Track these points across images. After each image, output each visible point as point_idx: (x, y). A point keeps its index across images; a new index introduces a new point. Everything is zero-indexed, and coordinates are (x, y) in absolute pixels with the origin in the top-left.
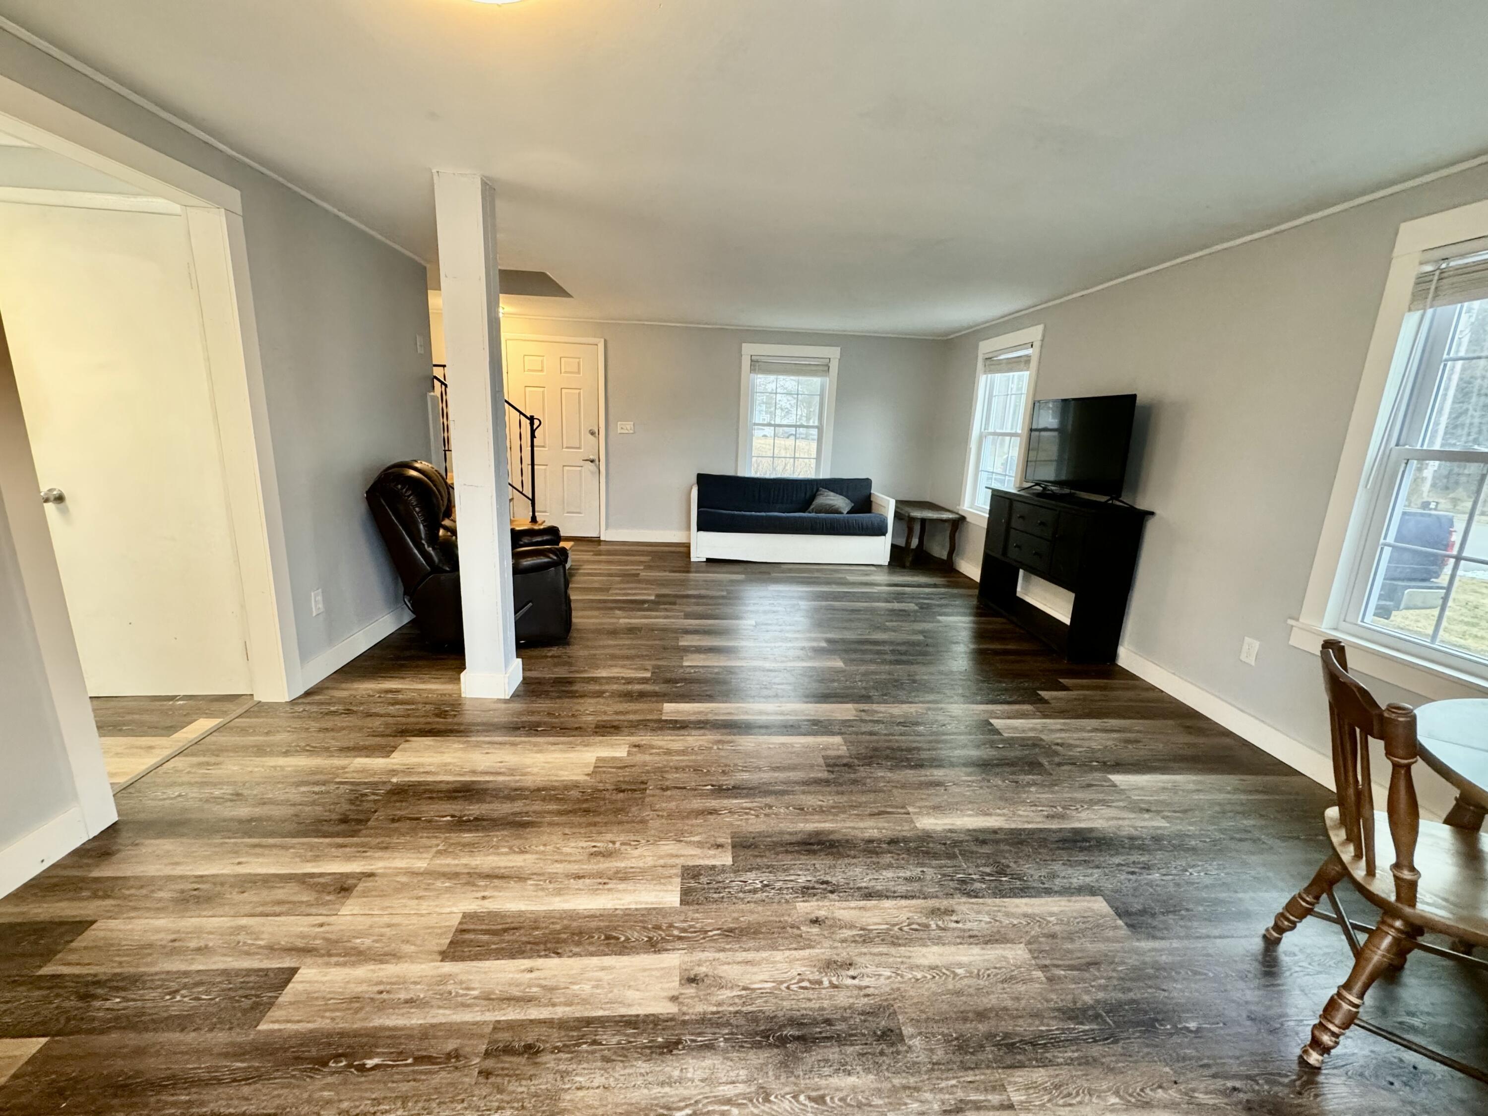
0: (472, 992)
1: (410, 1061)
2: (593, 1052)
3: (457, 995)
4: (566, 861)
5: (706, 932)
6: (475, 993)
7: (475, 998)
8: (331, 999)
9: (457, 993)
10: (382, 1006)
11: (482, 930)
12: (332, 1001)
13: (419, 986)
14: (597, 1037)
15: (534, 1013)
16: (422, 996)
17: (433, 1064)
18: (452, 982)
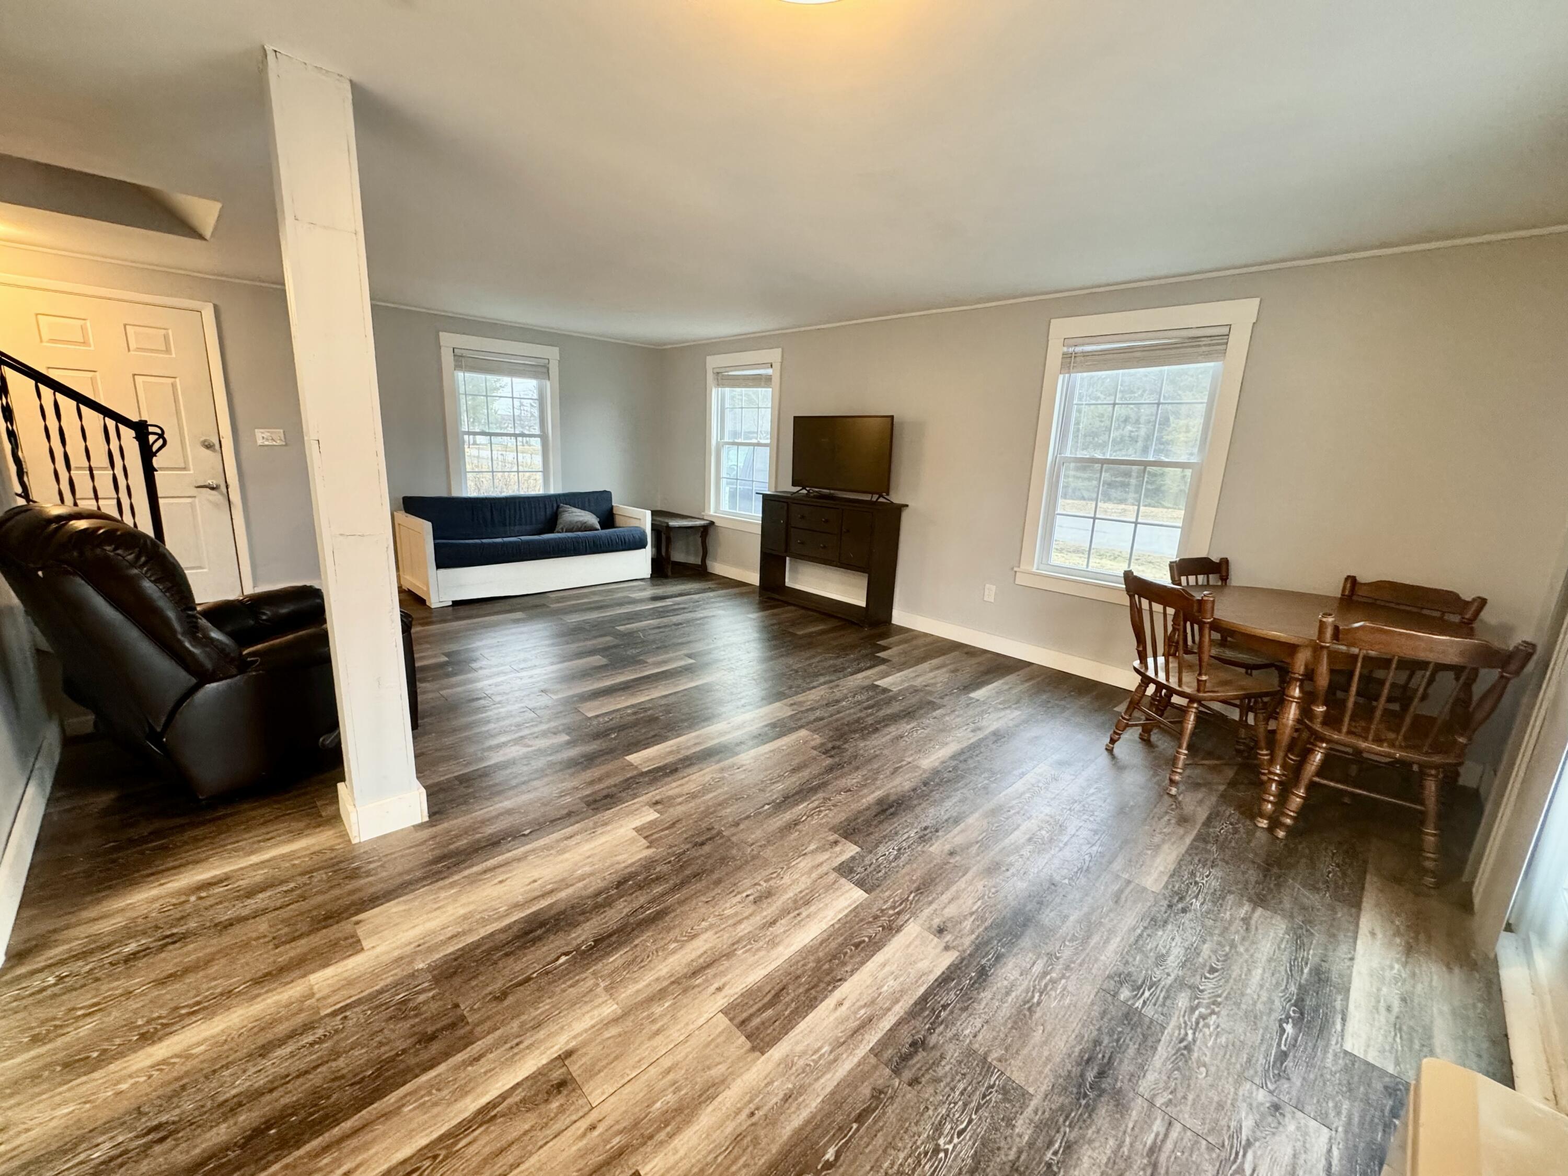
0: (823, 1051)
1: (855, 1126)
2: (952, 1012)
3: (816, 1062)
4: (743, 919)
5: (907, 899)
6: (826, 1049)
7: (831, 1052)
8: (716, 1157)
9: (813, 1060)
10: (772, 1120)
11: (759, 1010)
12: (720, 1159)
13: (776, 1084)
14: (942, 1002)
15: (887, 1023)
16: (790, 1086)
17: (874, 1111)
18: (796, 1058)
